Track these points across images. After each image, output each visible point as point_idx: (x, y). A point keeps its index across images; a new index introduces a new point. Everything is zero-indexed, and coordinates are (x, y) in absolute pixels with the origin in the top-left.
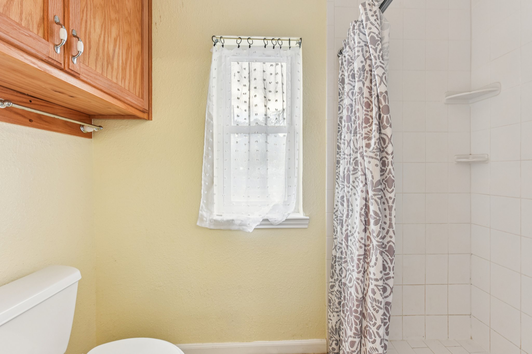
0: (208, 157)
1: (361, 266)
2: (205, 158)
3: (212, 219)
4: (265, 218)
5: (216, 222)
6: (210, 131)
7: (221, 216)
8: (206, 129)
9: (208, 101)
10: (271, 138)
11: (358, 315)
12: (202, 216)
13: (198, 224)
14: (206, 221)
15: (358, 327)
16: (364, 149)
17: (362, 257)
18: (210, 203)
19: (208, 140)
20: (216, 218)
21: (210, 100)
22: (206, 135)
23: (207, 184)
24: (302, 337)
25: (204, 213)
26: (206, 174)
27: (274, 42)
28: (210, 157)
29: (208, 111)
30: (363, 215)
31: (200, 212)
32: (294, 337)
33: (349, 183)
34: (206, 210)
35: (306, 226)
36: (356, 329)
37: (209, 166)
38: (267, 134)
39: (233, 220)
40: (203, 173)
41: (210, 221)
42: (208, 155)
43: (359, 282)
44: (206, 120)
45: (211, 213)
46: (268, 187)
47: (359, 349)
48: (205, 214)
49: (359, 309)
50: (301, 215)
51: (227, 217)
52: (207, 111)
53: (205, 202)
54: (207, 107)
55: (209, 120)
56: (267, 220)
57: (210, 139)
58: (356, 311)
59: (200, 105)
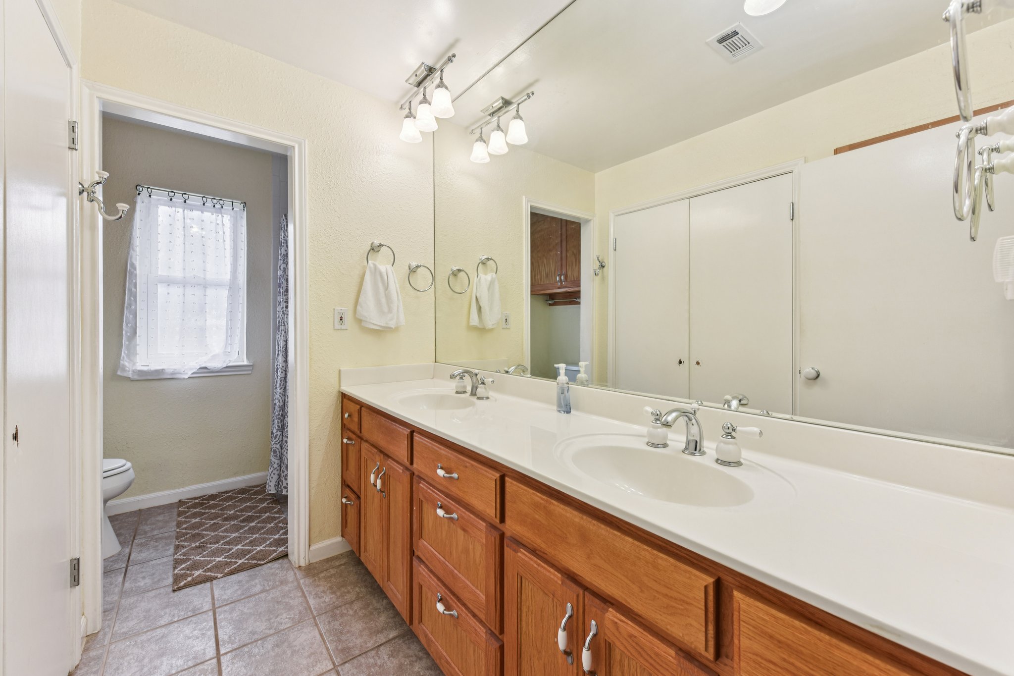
0: (131, 307)
1: (282, 384)
2: (127, 308)
3: (136, 370)
4: (203, 366)
5: (141, 372)
6: (132, 281)
7: (148, 366)
8: (128, 279)
9: (131, 251)
10: (210, 292)
11: (279, 417)
12: (123, 365)
13: (119, 373)
14: (129, 371)
15: (280, 425)
16: (285, 309)
17: (283, 379)
18: (132, 353)
19: (130, 290)
20: (140, 368)
21: (134, 250)
22: (129, 286)
23: (129, 334)
24: (244, 473)
25: (126, 362)
26: (127, 325)
27: (215, 201)
28: (133, 307)
29: (131, 261)
30: (284, 351)
31: (122, 362)
32: (235, 474)
33: (279, 331)
34: (128, 360)
35: (250, 372)
36: (278, 426)
37: (131, 316)
38: (205, 287)
39: (163, 370)
40: (124, 324)
41: (133, 371)
42: (130, 305)
43: (281, 396)
44: (128, 270)
45: (134, 364)
46: (206, 337)
47: (280, 439)
48: (127, 364)
49: (280, 413)
50: (245, 363)
51: (154, 367)
52: (129, 261)
53: (127, 352)
54: (129, 257)
55: (132, 270)
56: (206, 368)
57: (133, 289)
58: (279, 415)
59: (118, 253)
